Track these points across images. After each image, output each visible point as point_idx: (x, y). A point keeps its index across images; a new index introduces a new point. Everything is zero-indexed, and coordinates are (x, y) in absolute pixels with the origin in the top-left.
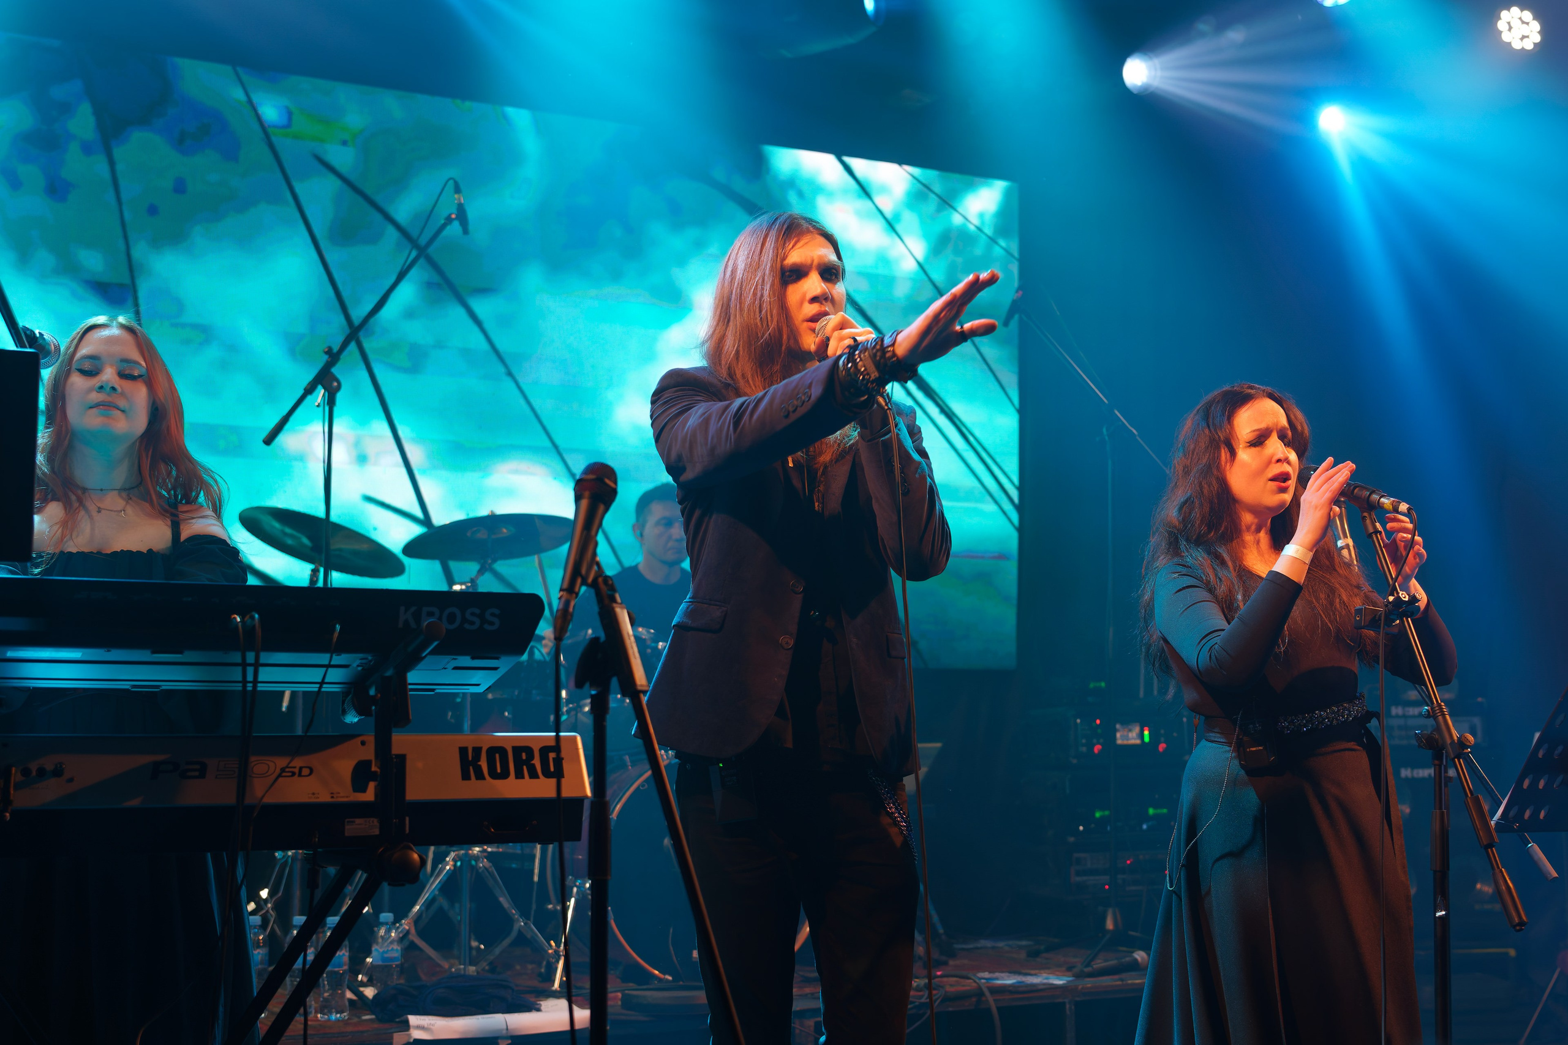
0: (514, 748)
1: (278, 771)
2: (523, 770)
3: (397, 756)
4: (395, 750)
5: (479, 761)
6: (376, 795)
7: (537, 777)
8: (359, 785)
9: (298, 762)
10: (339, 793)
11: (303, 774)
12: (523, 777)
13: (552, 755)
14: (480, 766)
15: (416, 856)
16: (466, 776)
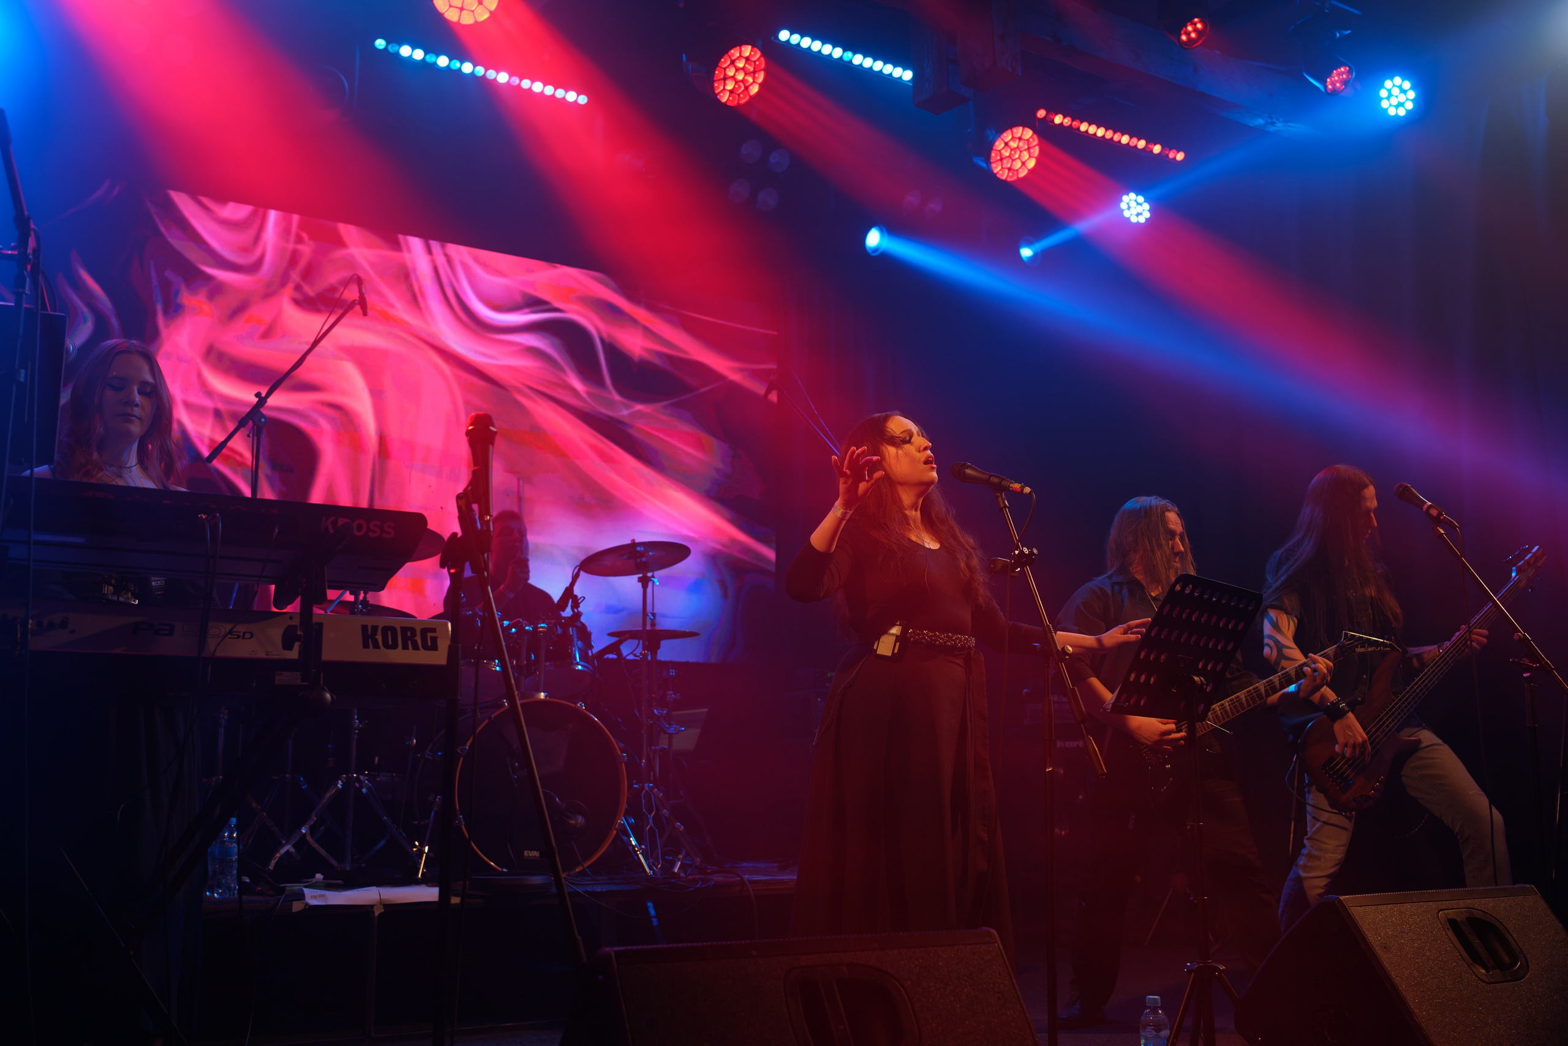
0: (401, 627)
1: (227, 632)
2: (408, 643)
3: (317, 624)
4: (315, 620)
5: (376, 635)
6: (300, 653)
7: (418, 649)
8: (287, 645)
9: (241, 628)
10: (272, 652)
11: (246, 637)
12: (408, 649)
13: (429, 635)
14: (376, 639)
15: (328, 696)
16: (366, 646)
